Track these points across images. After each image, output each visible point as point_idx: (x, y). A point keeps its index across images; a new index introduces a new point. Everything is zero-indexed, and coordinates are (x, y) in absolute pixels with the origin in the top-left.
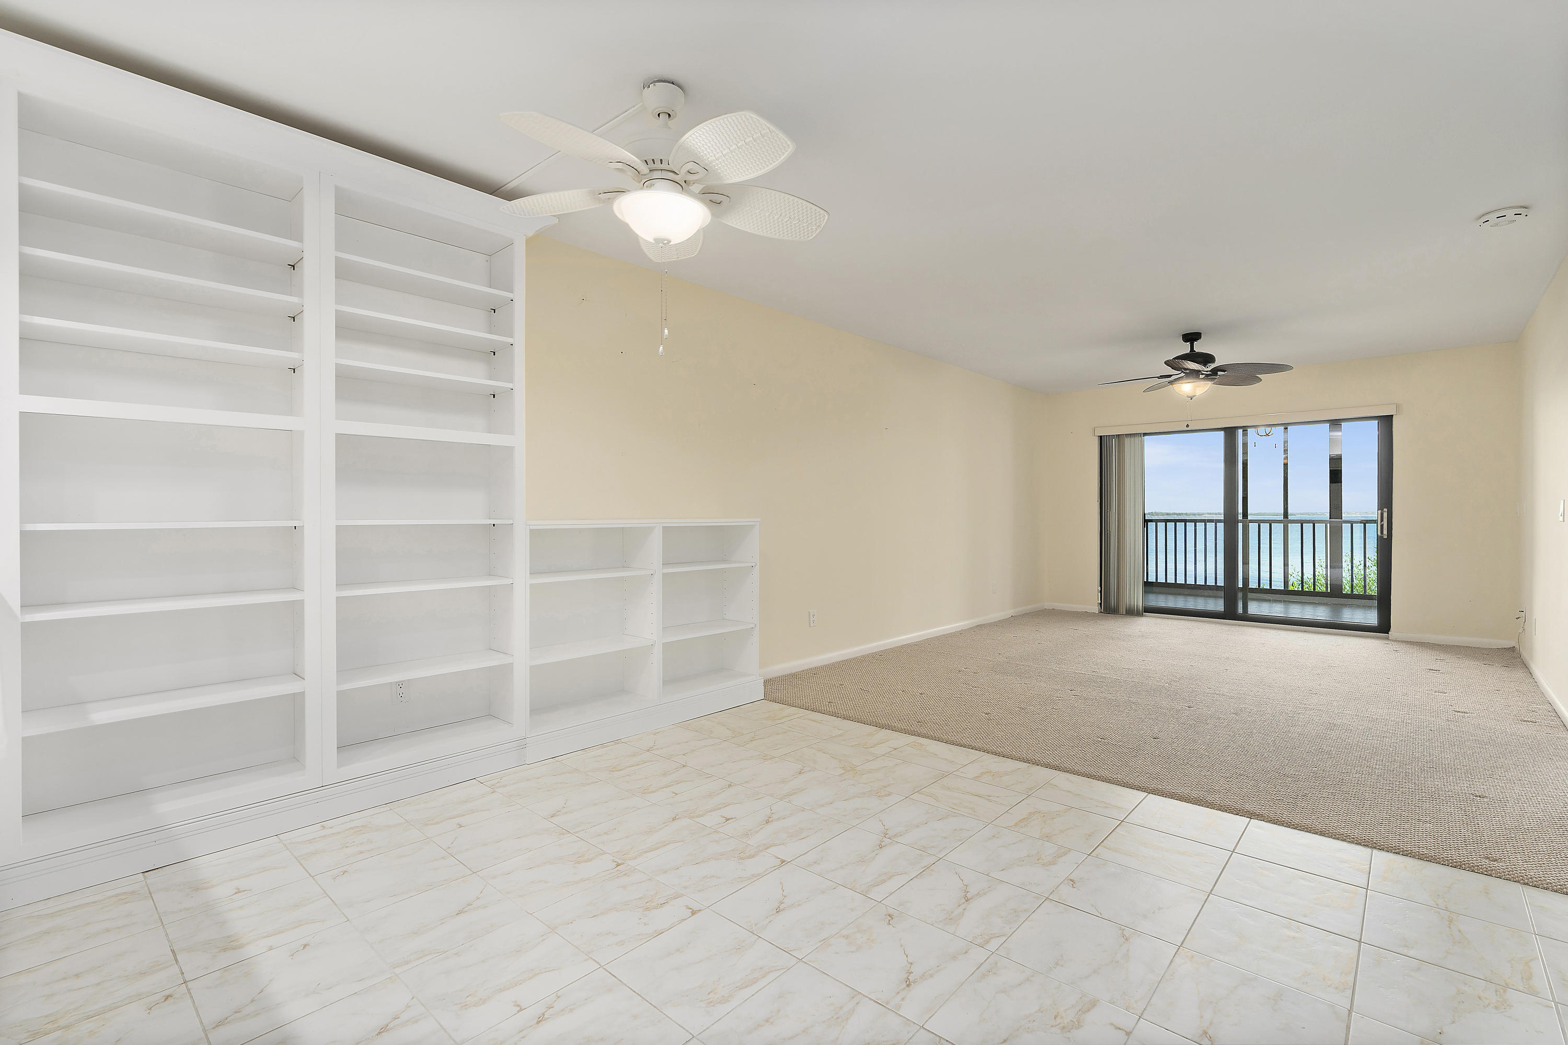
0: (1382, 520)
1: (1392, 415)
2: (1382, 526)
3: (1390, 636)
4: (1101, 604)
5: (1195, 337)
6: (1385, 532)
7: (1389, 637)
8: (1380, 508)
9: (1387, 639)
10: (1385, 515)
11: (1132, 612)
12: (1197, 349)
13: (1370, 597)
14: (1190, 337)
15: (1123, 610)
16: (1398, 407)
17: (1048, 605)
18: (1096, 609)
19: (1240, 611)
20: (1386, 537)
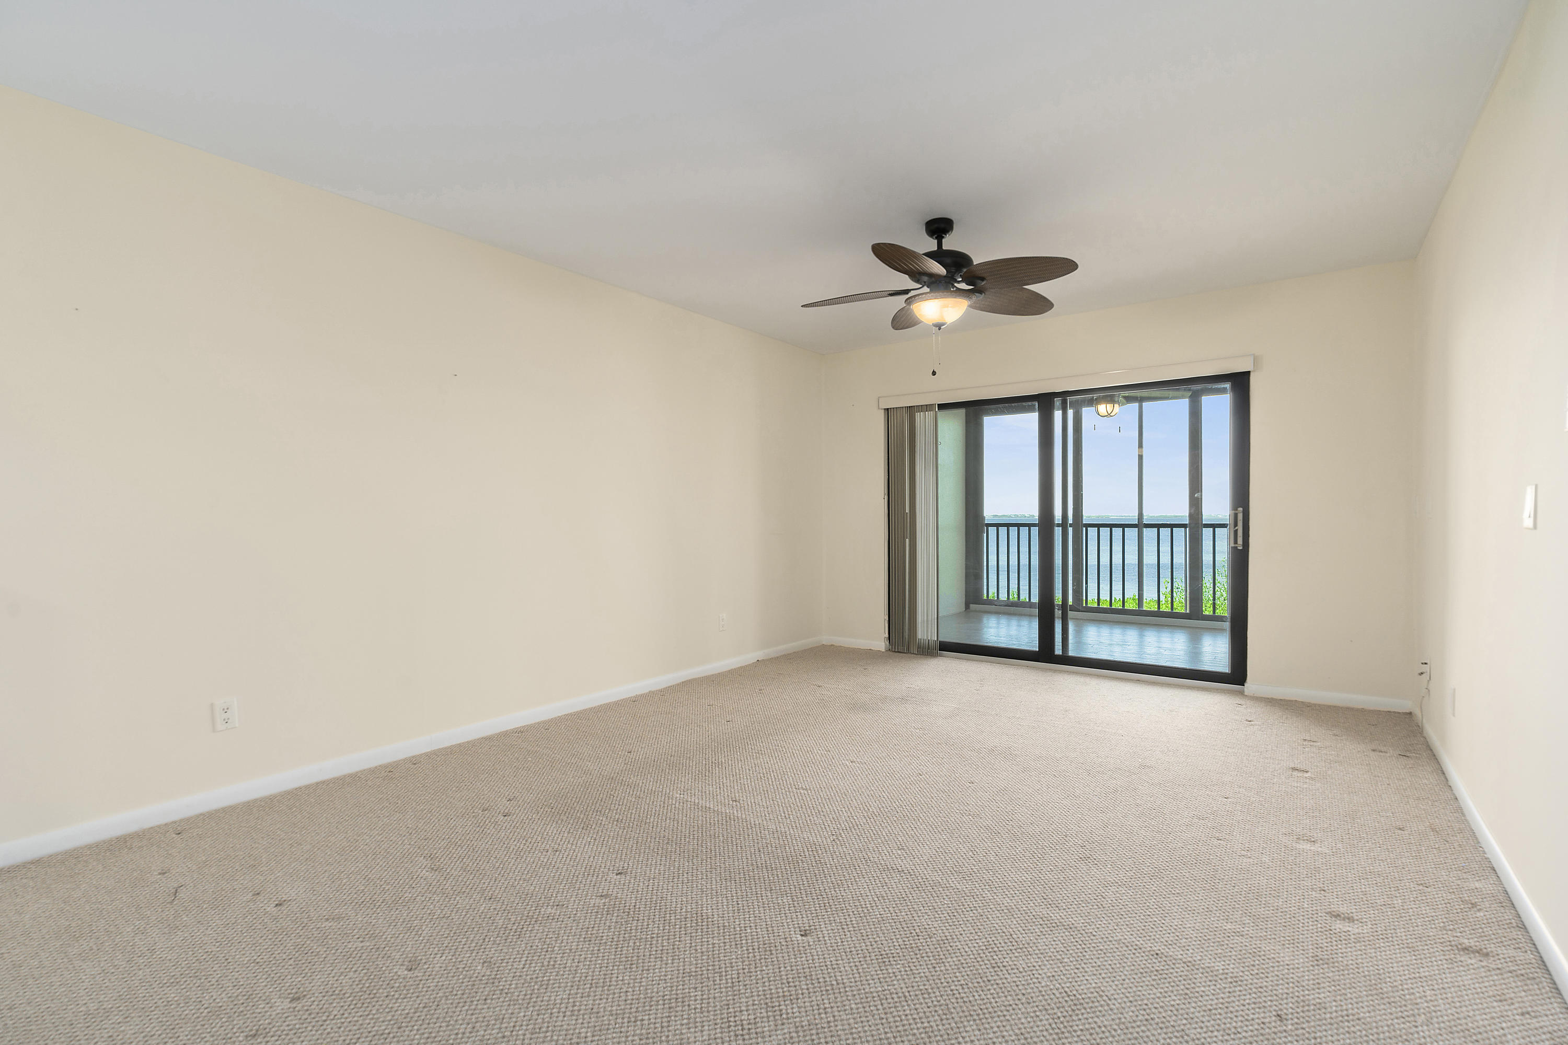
0: (1236, 525)
1: (1249, 372)
2: (1236, 532)
3: (1246, 690)
4: (889, 638)
5: (942, 226)
6: (1240, 541)
7: (1244, 691)
8: (1235, 507)
9: (1242, 693)
10: (1240, 516)
11: (925, 651)
12: (945, 247)
13: (1221, 619)
14: (936, 226)
15: (915, 647)
16: (1256, 360)
17: (827, 639)
19: (1058, 651)
20: (1241, 548)
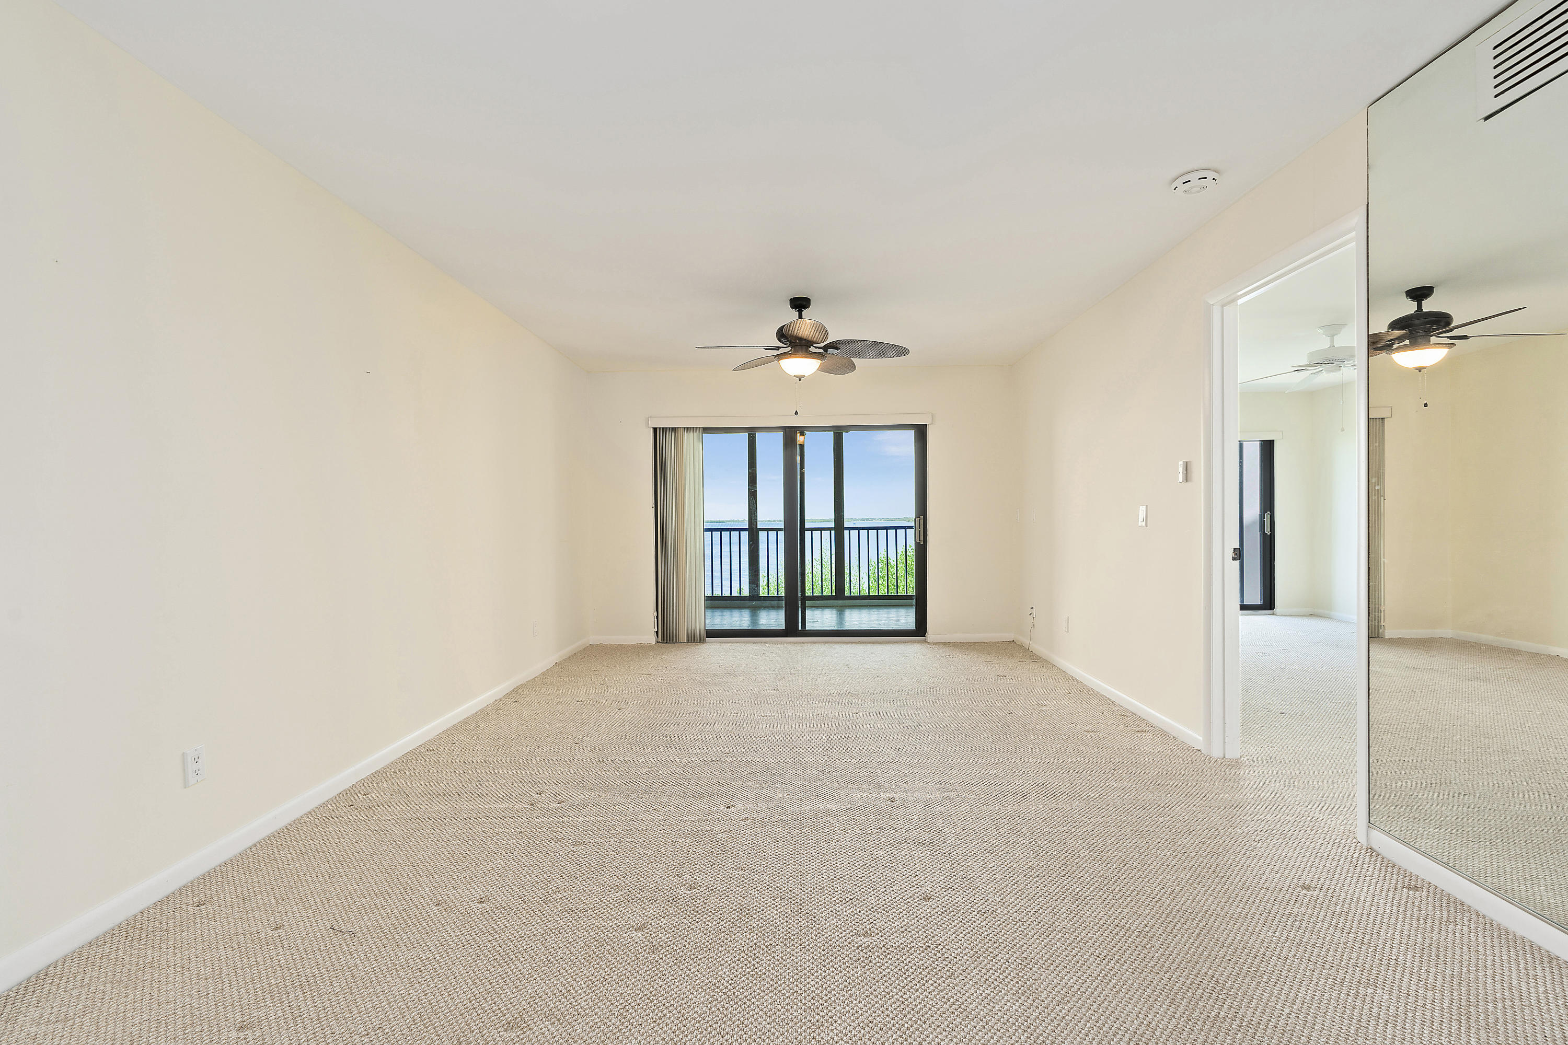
0: (919, 527)
1: (927, 425)
2: (917, 532)
3: (926, 638)
4: (657, 632)
7: (925, 640)
8: (918, 516)
9: (923, 642)
10: (922, 521)
11: (693, 639)
13: (910, 597)
14: (800, 302)
15: (683, 636)
16: (932, 417)
17: (594, 639)
18: (652, 639)
20: (922, 541)
